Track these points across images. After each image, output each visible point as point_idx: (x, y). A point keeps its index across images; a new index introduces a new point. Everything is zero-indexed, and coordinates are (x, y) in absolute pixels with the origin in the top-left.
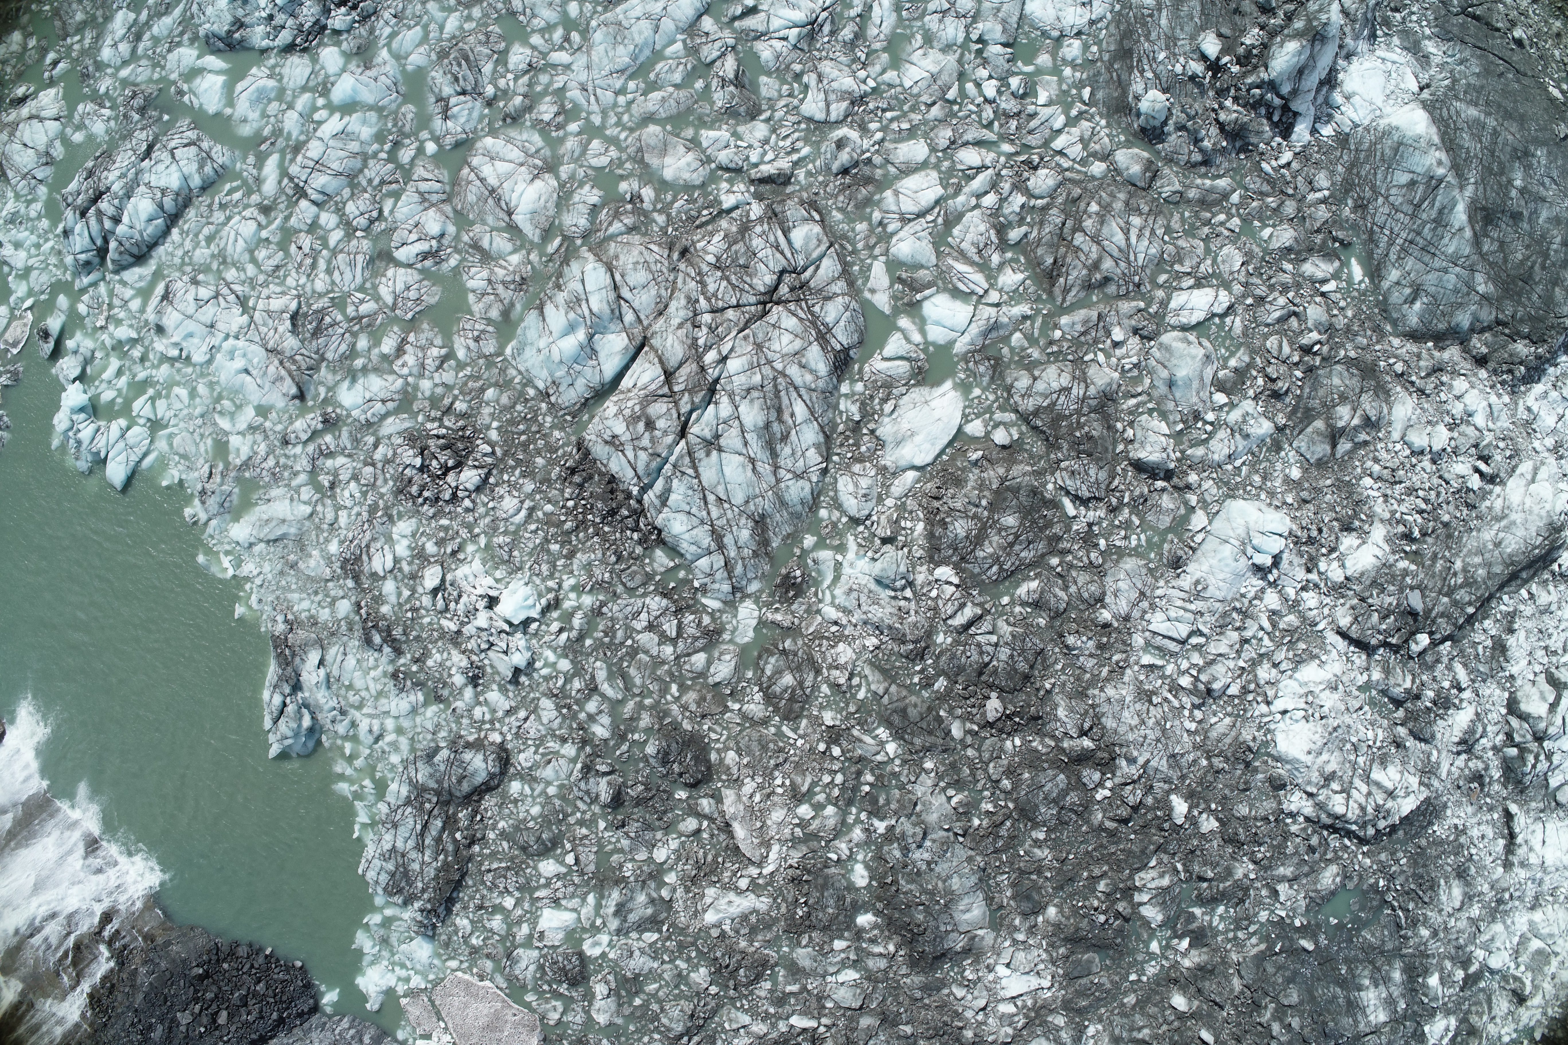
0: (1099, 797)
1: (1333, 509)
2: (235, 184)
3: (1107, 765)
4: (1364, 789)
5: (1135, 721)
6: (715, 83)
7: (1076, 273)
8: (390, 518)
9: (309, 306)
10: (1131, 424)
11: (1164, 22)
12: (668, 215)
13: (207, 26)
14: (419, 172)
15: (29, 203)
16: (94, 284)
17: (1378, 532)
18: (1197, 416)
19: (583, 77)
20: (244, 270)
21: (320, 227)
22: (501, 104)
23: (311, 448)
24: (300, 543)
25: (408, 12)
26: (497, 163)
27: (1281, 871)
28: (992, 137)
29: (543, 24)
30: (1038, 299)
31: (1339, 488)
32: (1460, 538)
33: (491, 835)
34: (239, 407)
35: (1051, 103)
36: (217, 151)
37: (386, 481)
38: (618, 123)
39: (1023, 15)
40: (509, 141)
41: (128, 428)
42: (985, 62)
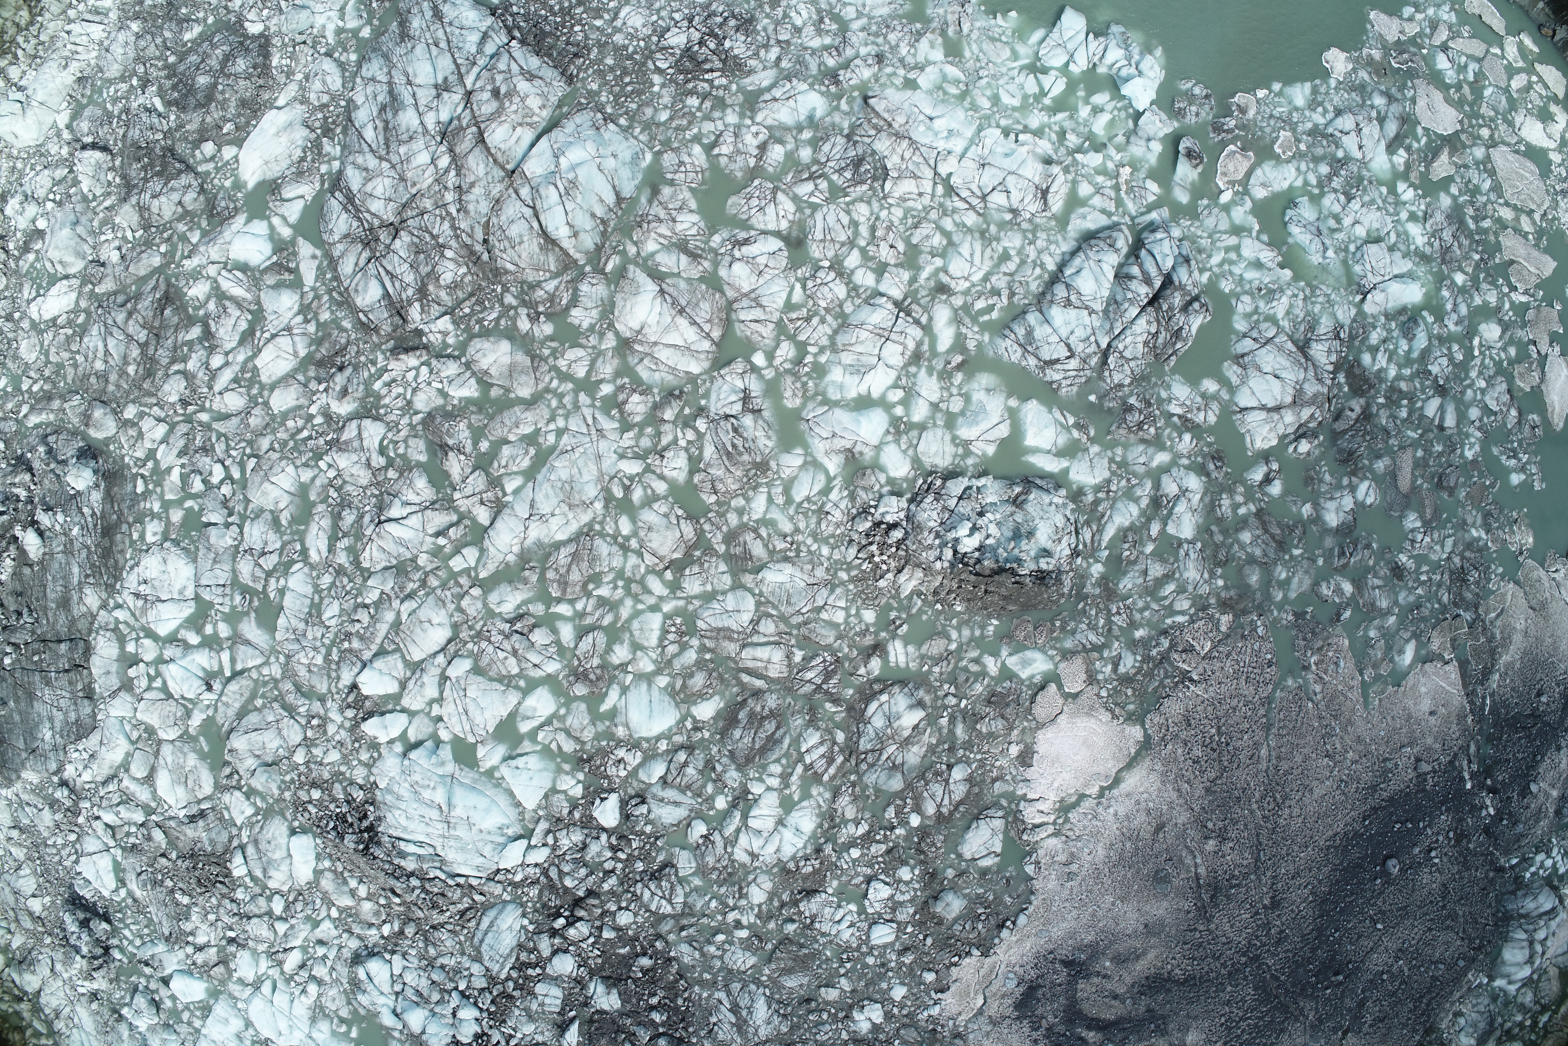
2: (986, 318)
6: (469, 448)
7: (145, 305)
9: (871, 188)
10: (109, 185)
11: (76, 570)
12: (502, 304)
13: (1056, 500)
14: (768, 331)
15: (1255, 312)
16: (1142, 212)
18: (60, 204)
19: (603, 445)
20: (956, 224)
21: (873, 270)
22: (687, 411)
23: (849, 52)
25: (814, 520)
26: (681, 343)
28: (215, 425)
29: (656, 506)
30: (178, 277)
34: (940, 88)
35: (169, 470)
36: (1016, 354)
37: (765, 29)
38: (561, 396)
39: (195, 561)
40: (673, 370)
41: (1067, 64)
42: (225, 503)
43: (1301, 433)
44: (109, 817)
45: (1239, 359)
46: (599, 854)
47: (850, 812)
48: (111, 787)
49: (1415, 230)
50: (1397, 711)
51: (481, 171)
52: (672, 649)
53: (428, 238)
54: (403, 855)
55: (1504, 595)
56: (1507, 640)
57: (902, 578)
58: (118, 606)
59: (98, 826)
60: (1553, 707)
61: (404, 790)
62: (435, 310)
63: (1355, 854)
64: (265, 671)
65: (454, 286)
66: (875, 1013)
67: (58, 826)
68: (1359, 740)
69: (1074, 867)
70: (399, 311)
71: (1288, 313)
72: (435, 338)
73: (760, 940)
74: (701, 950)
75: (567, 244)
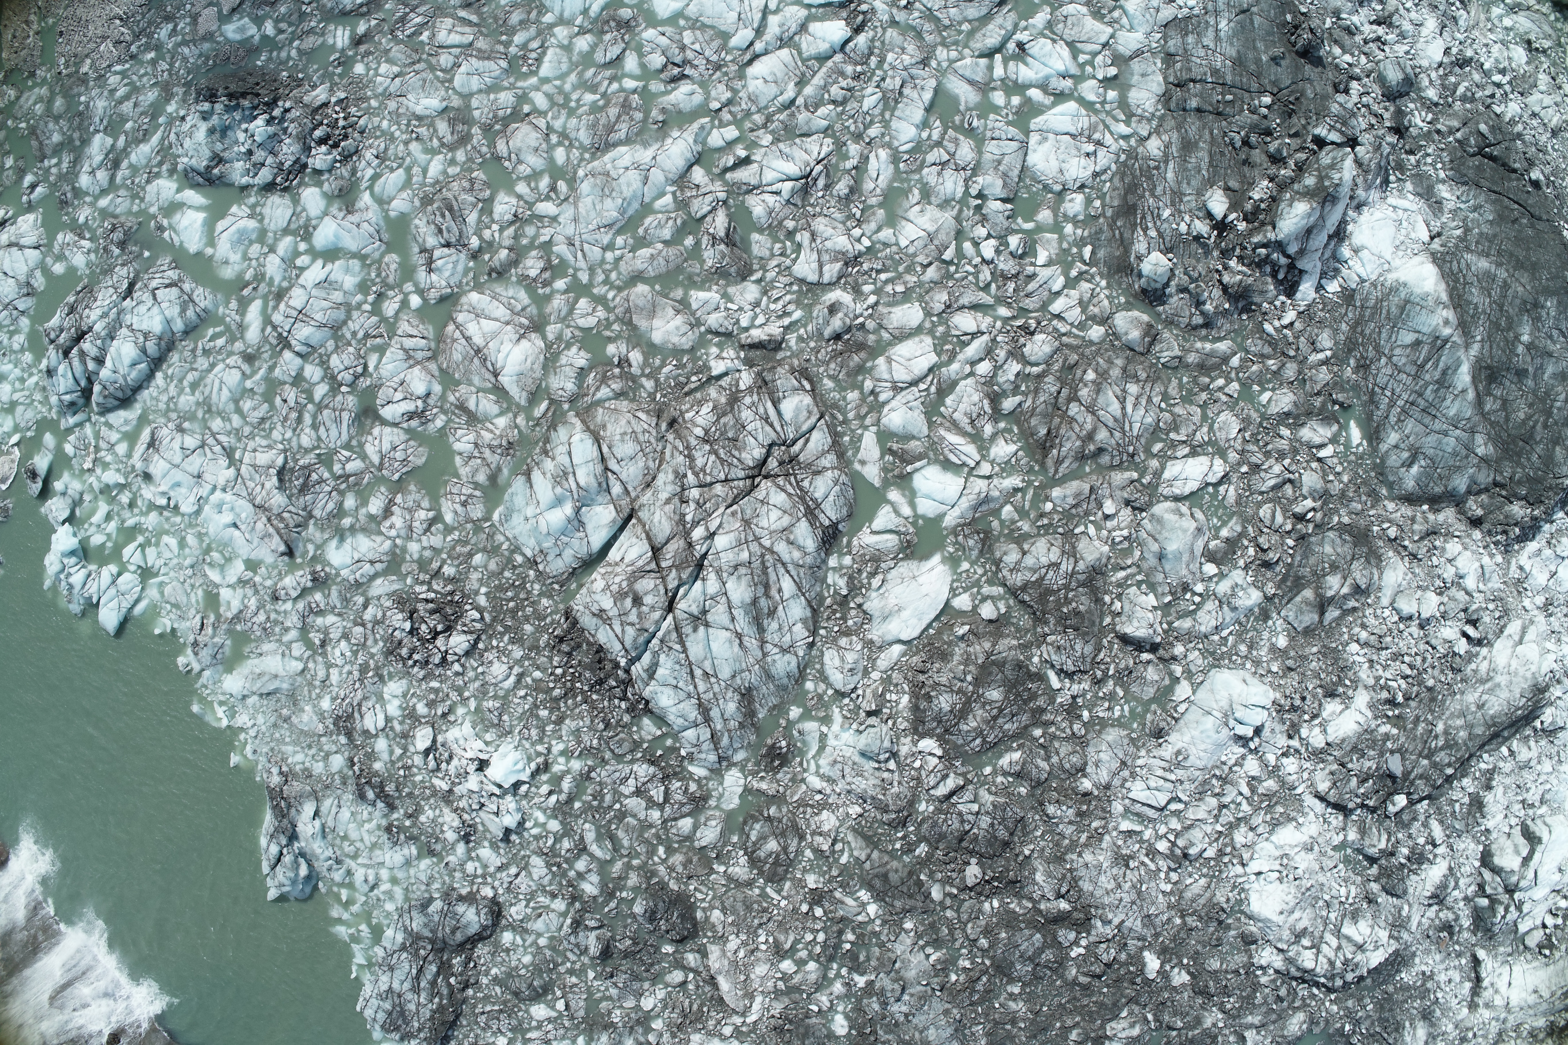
0: (1073, 954)
1: (1318, 676)
2: (218, 330)
3: (1083, 925)
4: (1334, 942)
5: (1111, 885)
6: (705, 240)
7: (1070, 445)
8: (381, 678)
9: (296, 461)
10: (1119, 597)
11: (1170, 175)
12: (657, 381)
13: (185, 160)
14: (404, 327)
15: (12, 334)
16: (80, 425)
17: (1362, 699)
18: (1186, 588)
19: (570, 230)
20: (229, 420)
21: (305, 380)
22: (487, 257)
23: (300, 605)
24: (293, 698)
25: (390, 152)
26: (483, 321)
27: (1250, 1019)
28: (990, 300)
29: (529, 171)
30: (1031, 471)
31: (1325, 655)
32: (1443, 701)
33: (485, 981)
34: (229, 560)
35: (1050, 264)
36: (198, 293)
37: (376, 641)
38: (606, 282)
39: (1025, 168)
40: (495, 297)
41: (119, 574)
42: (984, 219)
45: (32, 292)
52: (535, 45)
57: (323, 98)
58: (1126, 138)
62: (725, 382)
64: (954, 54)
70: (764, 385)
72: (730, 353)
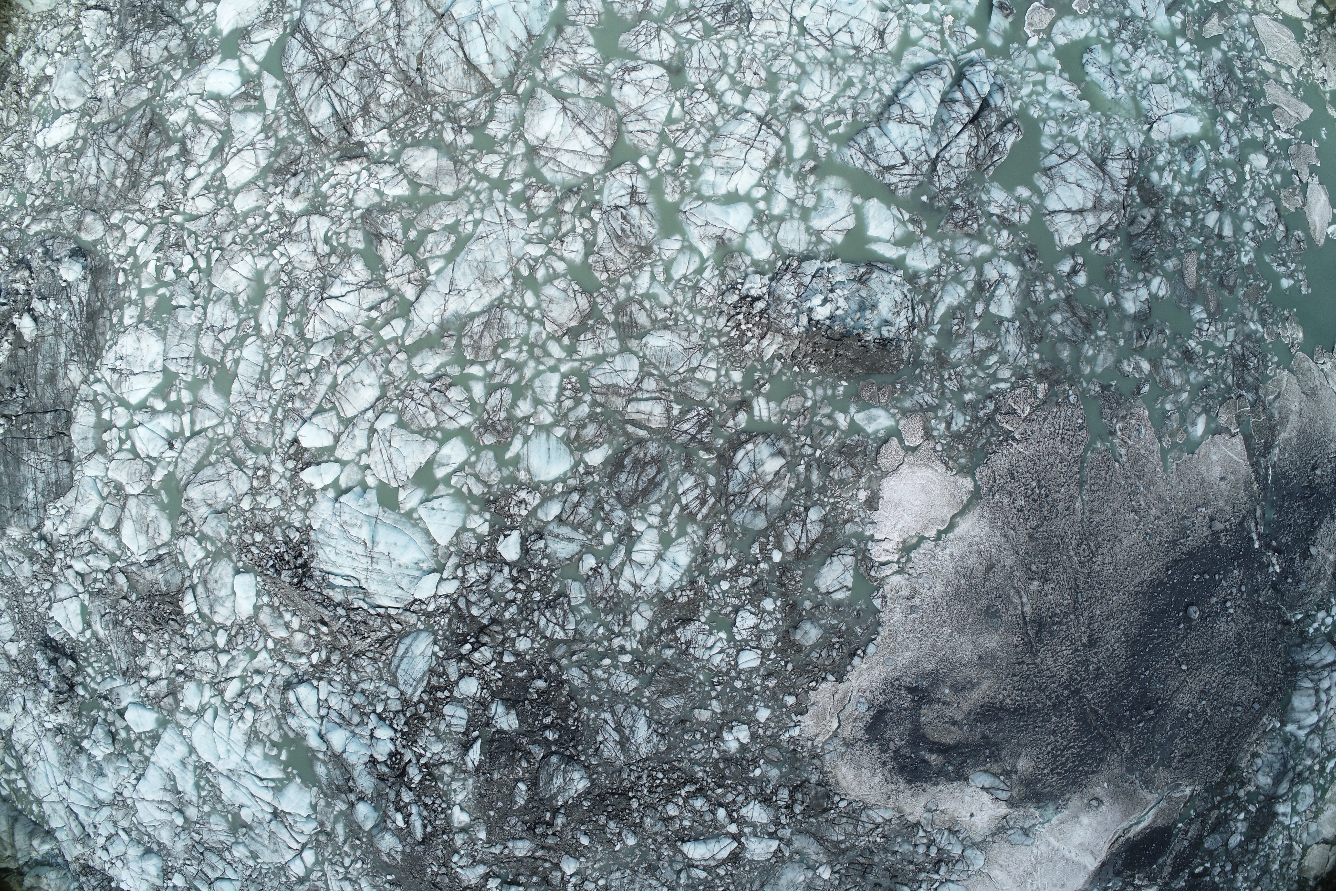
2: (834, 132)
6: (400, 237)
7: (133, 130)
9: (738, 28)
10: (108, 37)
11: (63, 349)
12: (431, 120)
13: (895, 278)
14: (652, 140)
18: (66, 54)
19: (513, 232)
20: (809, 57)
22: (584, 204)
25: (690, 295)
26: (579, 149)
28: (187, 225)
29: (556, 283)
35: (146, 263)
36: (859, 161)
38: (478, 193)
39: (164, 338)
40: (572, 171)
42: (192, 288)
43: (1101, 233)
44: (79, 566)
45: (1047, 171)
46: (502, 585)
47: (720, 548)
48: (83, 538)
49: (1191, 75)
50: (1192, 475)
51: (417, 12)
52: (568, 403)
53: (371, 66)
54: (332, 586)
55: (1280, 380)
56: (1284, 420)
57: (765, 343)
58: (97, 381)
59: (70, 573)
60: (1327, 480)
61: (334, 529)
62: (375, 124)
63: (1161, 601)
64: (220, 430)
65: (392, 105)
66: (743, 734)
67: (35, 577)
68: (1160, 498)
69: (916, 601)
70: (344, 125)
71: (1087, 136)
72: (374, 148)
73: (642, 665)
74: (589, 674)
75: (486, 69)
